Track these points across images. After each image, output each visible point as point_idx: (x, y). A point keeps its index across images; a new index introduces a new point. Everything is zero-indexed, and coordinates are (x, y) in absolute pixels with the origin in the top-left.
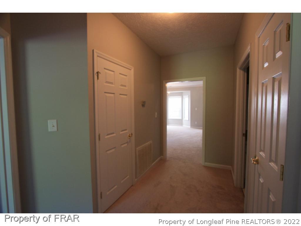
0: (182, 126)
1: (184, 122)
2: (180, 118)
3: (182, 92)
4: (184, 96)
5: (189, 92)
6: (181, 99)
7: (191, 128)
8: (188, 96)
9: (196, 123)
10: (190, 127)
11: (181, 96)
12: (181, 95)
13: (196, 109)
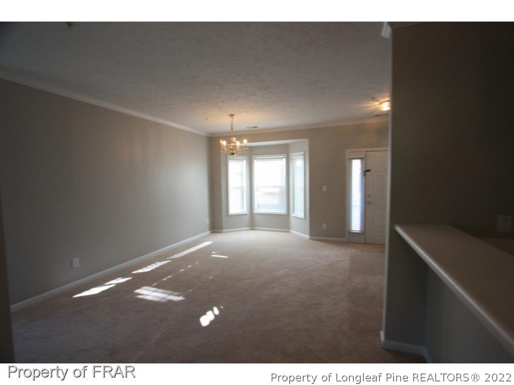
0: (288, 232)
1: (293, 222)
2: (283, 211)
3: (287, 145)
4: (293, 154)
5: (305, 143)
6: (283, 162)
7: (311, 239)
8: (303, 153)
9: (324, 226)
10: (308, 237)
11: (285, 155)
12: (285, 152)
13: (325, 188)
